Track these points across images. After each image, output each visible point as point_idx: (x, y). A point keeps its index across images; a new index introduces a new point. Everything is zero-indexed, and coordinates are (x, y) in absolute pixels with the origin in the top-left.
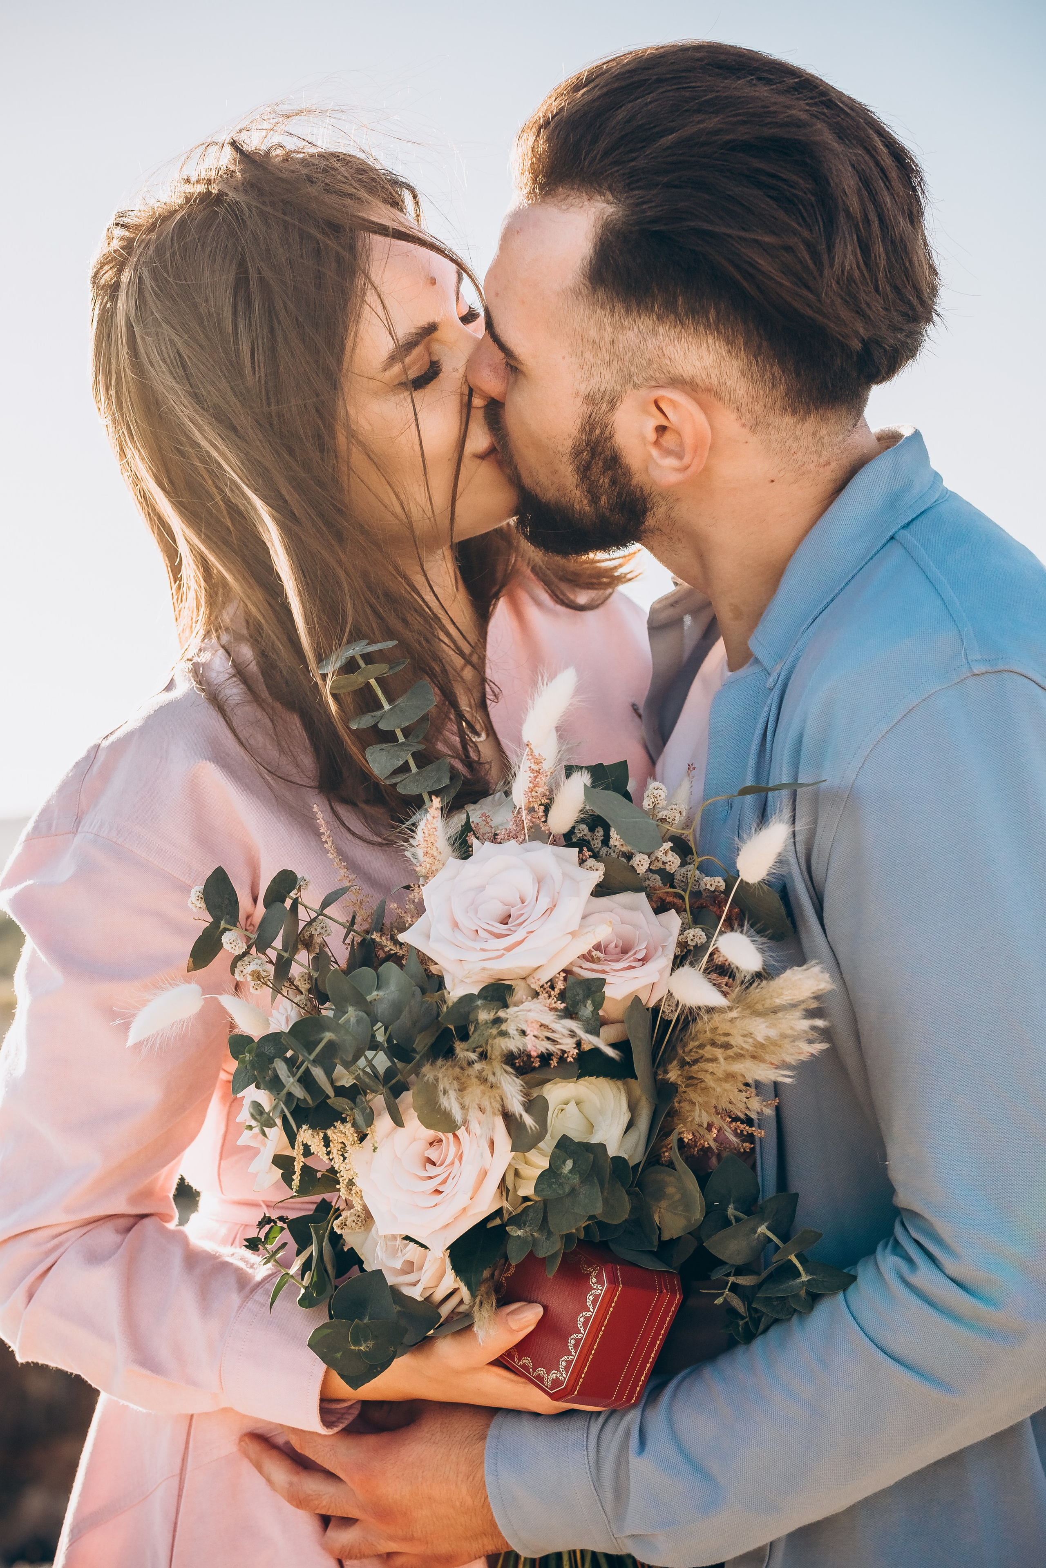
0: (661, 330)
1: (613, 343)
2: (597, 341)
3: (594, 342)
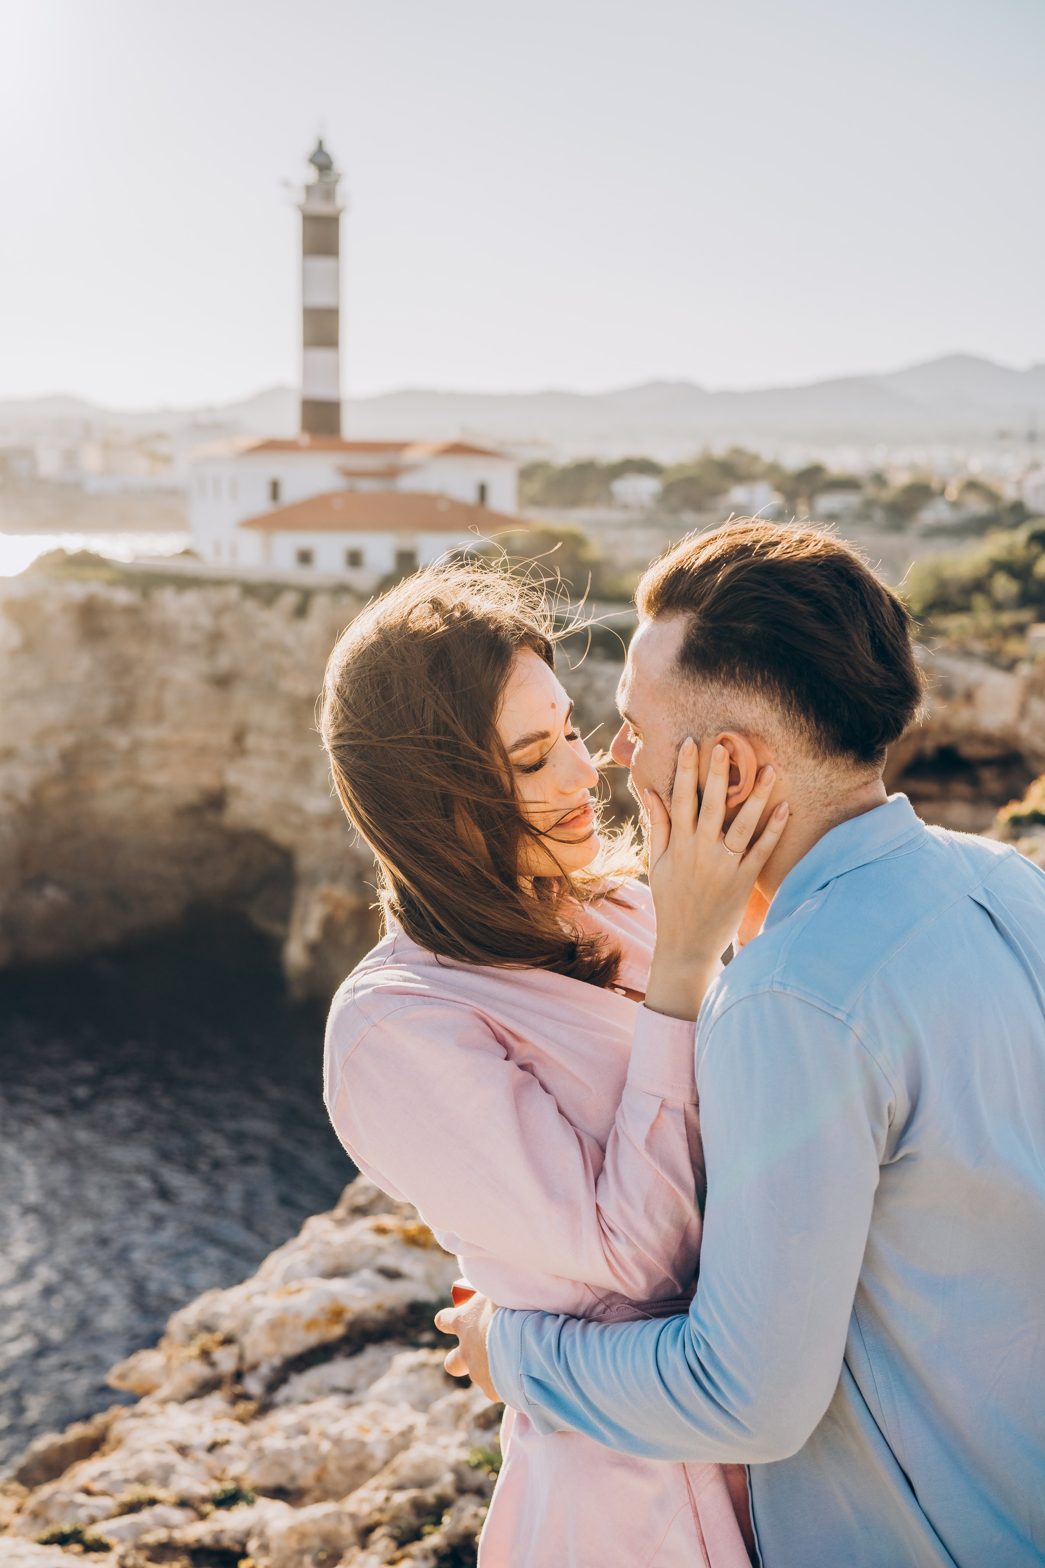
0: (725, 692)
1: (695, 704)
2: (685, 704)
3: (683, 705)
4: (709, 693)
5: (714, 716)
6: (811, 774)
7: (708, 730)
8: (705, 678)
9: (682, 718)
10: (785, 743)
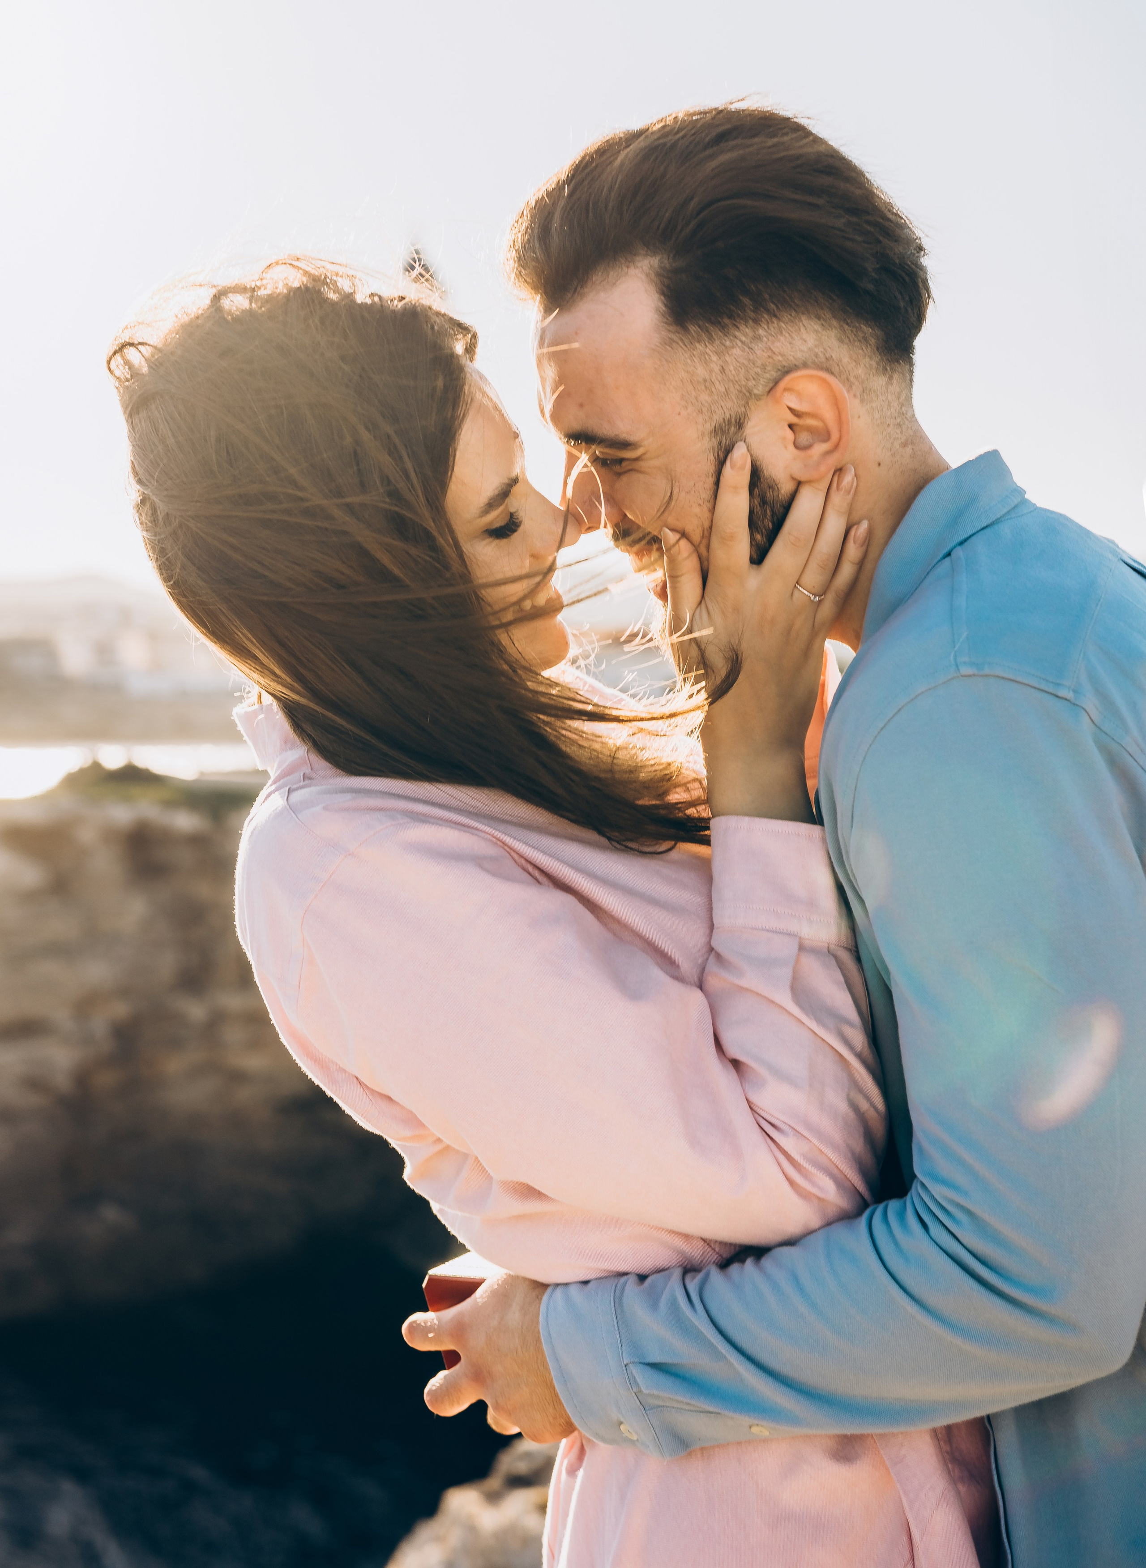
4: (739, 344)
9: (709, 399)
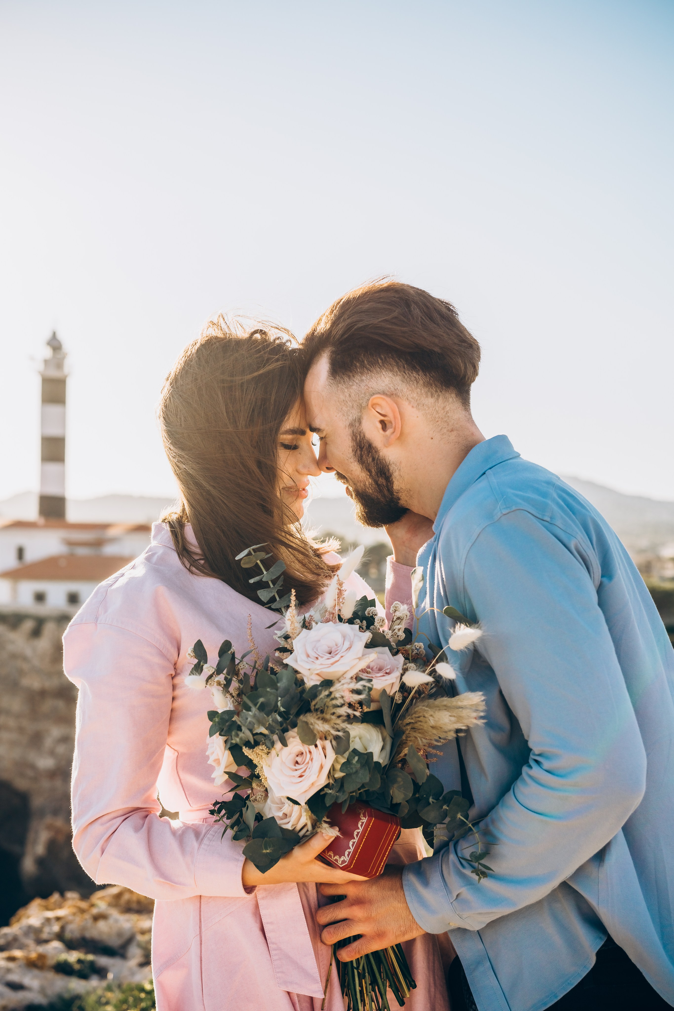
0: (364, 378)
1: (350, 396)
2: (344, 399)
3: (344, 401)
4: (355, 384)
5: (363, 395)
6: (434, 409)
7: (363, 405)
8: (349, 377)
9: (346, 409)
10: (411, 392)
